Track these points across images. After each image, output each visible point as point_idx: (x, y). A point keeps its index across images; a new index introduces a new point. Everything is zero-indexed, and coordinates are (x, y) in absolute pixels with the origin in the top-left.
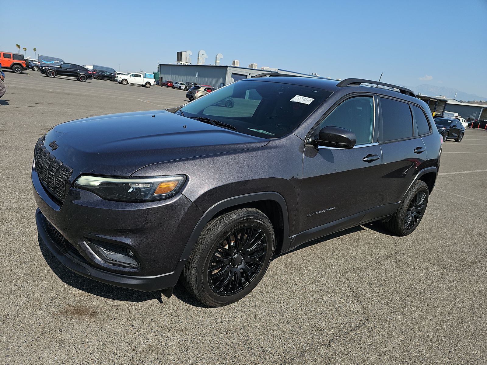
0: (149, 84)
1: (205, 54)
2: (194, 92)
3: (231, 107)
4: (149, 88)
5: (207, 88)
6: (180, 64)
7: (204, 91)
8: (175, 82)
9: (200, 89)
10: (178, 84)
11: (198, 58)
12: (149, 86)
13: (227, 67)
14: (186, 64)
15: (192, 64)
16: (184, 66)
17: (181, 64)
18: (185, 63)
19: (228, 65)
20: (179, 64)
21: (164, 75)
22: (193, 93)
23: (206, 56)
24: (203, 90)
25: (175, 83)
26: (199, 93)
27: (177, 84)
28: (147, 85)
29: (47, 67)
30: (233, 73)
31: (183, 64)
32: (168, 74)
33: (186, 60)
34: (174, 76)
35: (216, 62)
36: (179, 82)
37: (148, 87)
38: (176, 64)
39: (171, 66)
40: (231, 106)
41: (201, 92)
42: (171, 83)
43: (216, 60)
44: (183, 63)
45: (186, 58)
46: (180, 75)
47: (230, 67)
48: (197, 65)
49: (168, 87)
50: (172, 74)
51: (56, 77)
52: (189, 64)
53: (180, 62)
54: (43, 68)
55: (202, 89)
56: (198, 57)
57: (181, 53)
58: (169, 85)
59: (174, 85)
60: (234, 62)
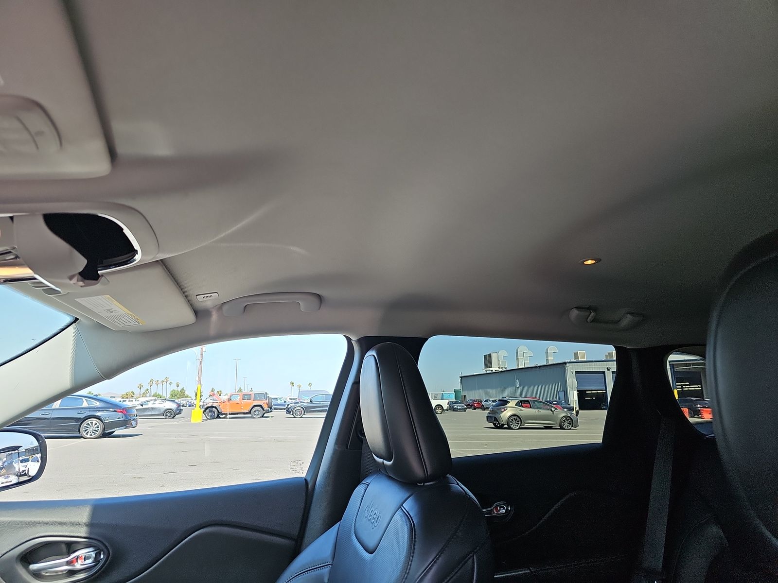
0: (440, 408)
1: (528, 351)
2: (498, 411)
3: (572, 428)
4: (441, 414)
5: (521, 401)
6: (490, 372)
7: (516, 406)
8: (485, 400)
9: (508, 405)
10: (490, 402)
11: (518, 359)
12: (441, 411)
13: (565, 363)
14: (500, 370)
15: (508, 369)
16: (497, 373)
17: (492, 371)
18: (498, 369)
19: (566, 361)
20: (488, 372)
21: (469, 392)
22: (498, 413)
23: (530, 353)
24: (514, 406)
25: (485, 402)
26: (508, 412)
27: (487, 402)
28: (437, 411)
29: (293, 404)
30: (577, 372)
31: (494, 371)
32: (474, 389)
33: (499, 364)
34: (482, 391)
35: (547, 360)
36: (491, 399)
37: (439, 412)
38: (485, 372)
39: (476, 377)
40: (572, 426)
41: (510, 410)
42: (479, 401)
43: (547, 356)
44: (494, 368)
45: (499, 361)
46: (491, 387)
47: (569, 363)
48: (517, 368)
49: (475, 409)
50: (479, 389)
51: (304, 416)
52: (504, 369)
53: (490, 369)
54: (289, 406)
55: (512, 403)
56: (517, 356)
57: (490, 355)
58: (476, 405)
59: (483, 405)
60: (576, 355)
